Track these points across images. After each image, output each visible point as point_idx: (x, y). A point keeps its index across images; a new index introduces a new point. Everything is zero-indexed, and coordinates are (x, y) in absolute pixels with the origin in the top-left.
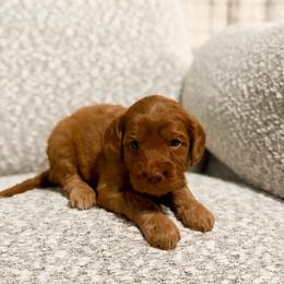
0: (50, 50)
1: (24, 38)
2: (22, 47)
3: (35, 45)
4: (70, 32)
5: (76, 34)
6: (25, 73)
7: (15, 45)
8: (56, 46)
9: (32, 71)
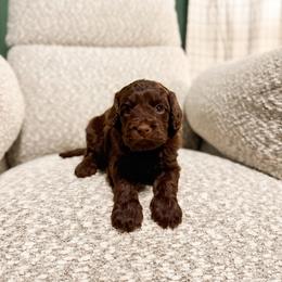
0: (110, 78)
1: (95, 72)
2: (93, 76)
3: (101, 76)
4: (121, 69)
5: (124, 70)
6: (95, 91)
7: (90, 76)
8: (113, 76)
9: (99, 90)
